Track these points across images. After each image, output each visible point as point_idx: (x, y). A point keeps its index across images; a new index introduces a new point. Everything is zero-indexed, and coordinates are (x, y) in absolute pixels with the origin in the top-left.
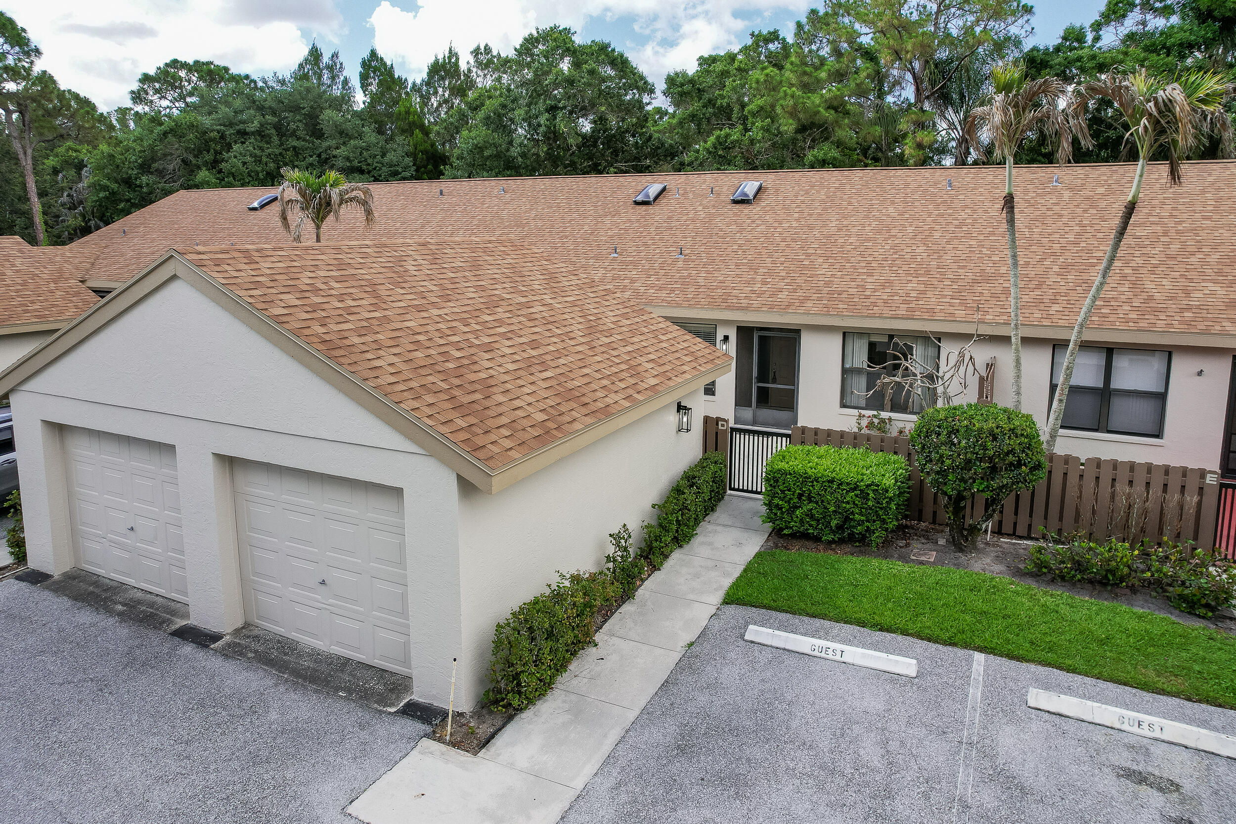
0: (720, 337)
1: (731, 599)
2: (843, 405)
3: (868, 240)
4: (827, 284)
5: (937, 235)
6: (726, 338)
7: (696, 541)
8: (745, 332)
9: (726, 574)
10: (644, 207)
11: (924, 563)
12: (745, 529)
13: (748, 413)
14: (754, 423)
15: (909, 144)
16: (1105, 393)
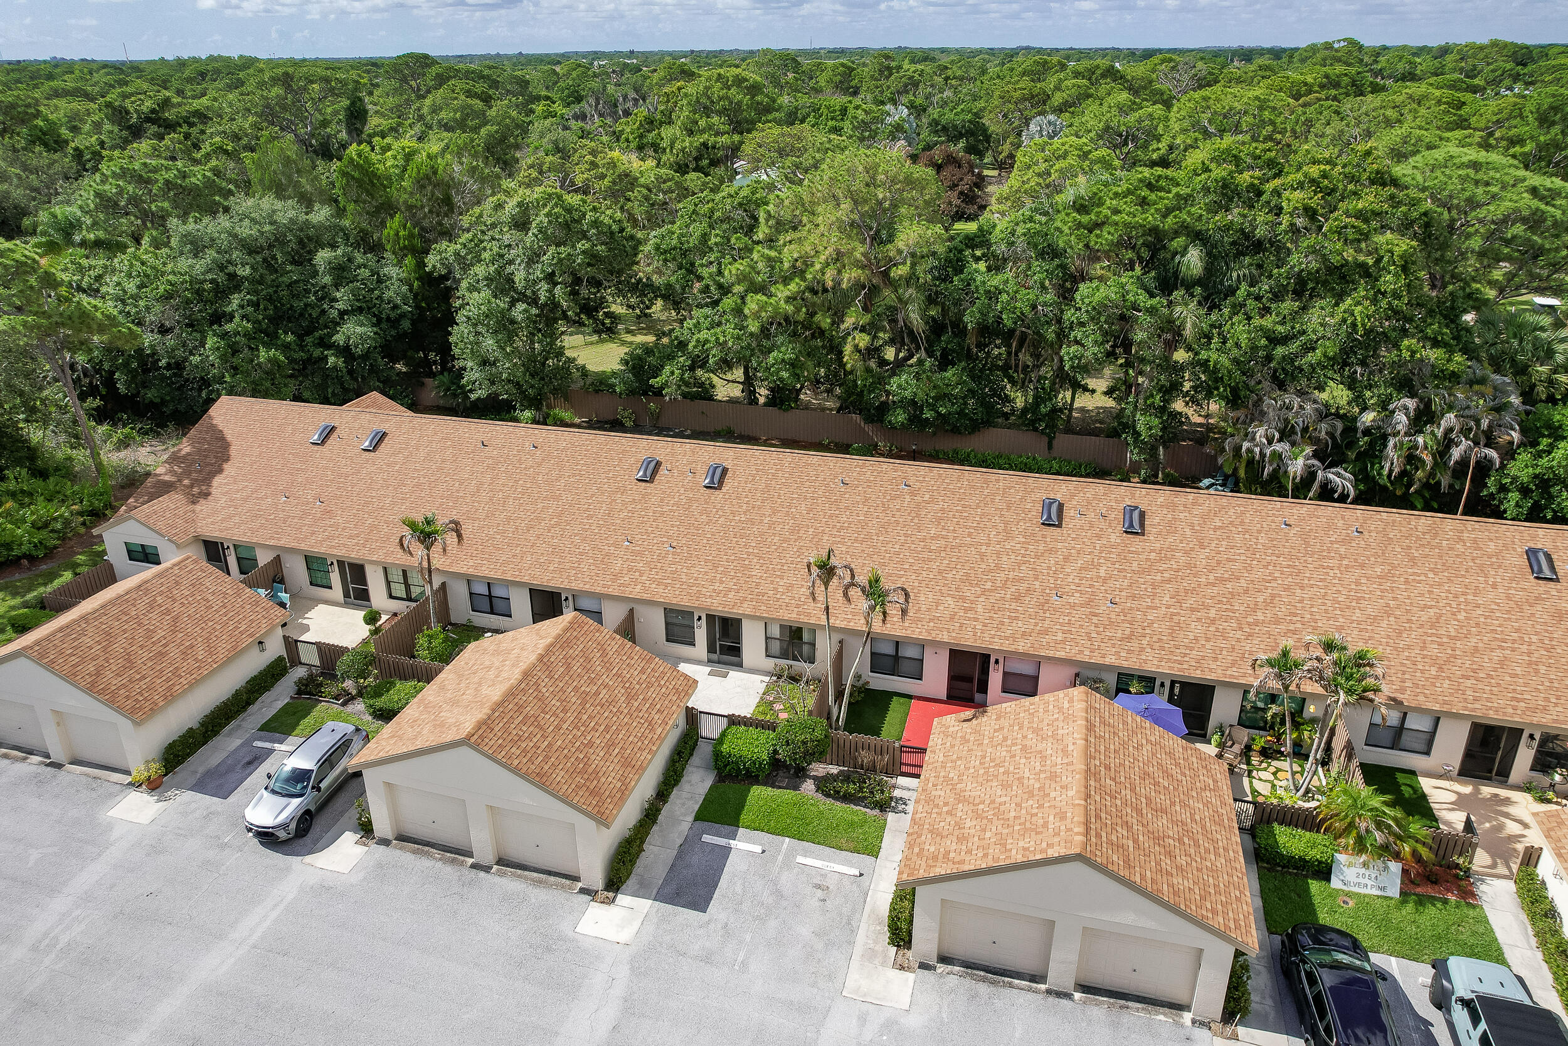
0: (696, 618)
1: (698, 817)
3: (784, 541)
4: (758, 584)
5: (826, 537)
6: (700, 618)
7: (684, 779)
8: (711, 618)
9: (696, 802)
10: (643, 484)
11: (780, 788)
12: (707, 768)
13: (715, 657)
14: (719, 662)
15: (848, 349)
16: (896, 658)
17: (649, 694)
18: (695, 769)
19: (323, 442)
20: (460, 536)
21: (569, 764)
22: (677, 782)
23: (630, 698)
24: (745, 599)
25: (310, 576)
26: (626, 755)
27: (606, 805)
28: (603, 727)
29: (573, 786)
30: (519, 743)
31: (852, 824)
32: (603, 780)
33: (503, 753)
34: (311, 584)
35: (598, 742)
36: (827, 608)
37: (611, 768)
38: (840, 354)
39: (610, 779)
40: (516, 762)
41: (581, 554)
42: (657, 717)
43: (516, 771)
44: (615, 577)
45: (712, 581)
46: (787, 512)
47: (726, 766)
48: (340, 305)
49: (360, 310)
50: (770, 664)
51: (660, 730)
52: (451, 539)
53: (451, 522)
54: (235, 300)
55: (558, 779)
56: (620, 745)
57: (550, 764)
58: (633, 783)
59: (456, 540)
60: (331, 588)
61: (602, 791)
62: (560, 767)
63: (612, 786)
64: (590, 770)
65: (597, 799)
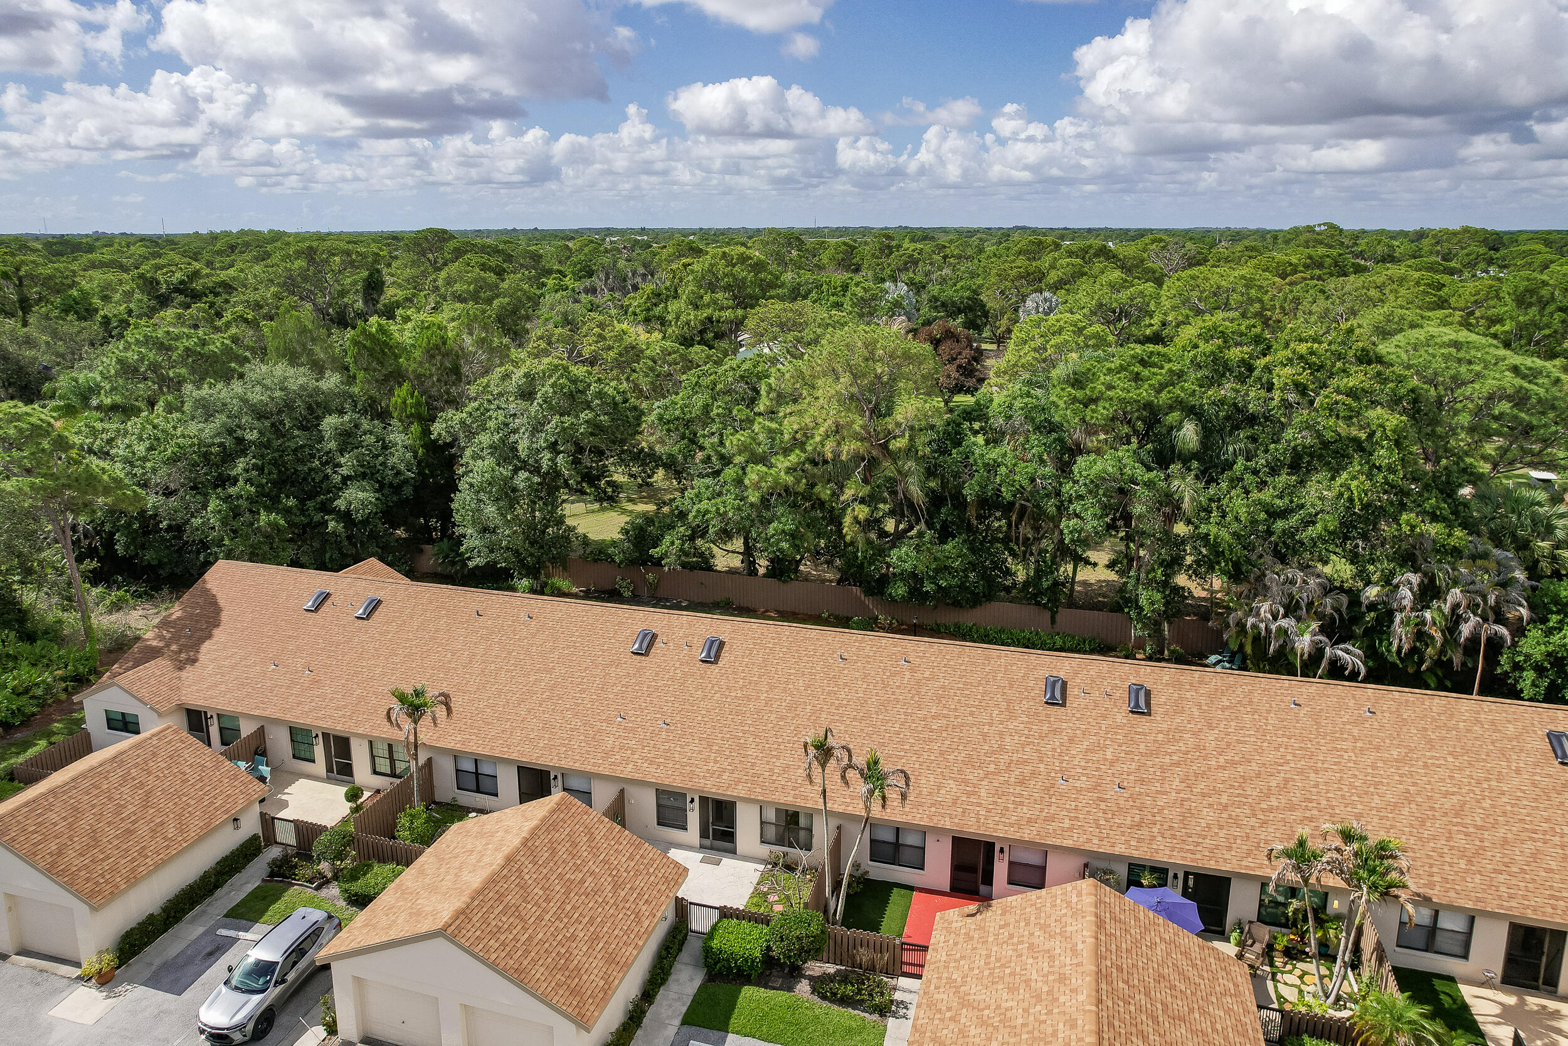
0: (689, 800)
1: (686, 1021)
2: (762, 842)
3: (781, 718)
4: (753, 764)
5: (823, 715)
6: (692, 801)
7: (672, 978)
8: (704, 800)
9: (684, 1005)
10: (639, 657)
11: (774, 988)
12: (696, 966)
13: (707, 842)
14: (712, 848)
15: (847, 520)
16: (897, 845)
17: (637, 882)
18: (683, 967)
19: (317, 609)
20: (449, 710)
21: (549, 960)
22: (664, 981)
23: (617, 886)
24: (739, 781)
25: (294, 749)
26: (610, 951)
27: (587, 1006)
28: (587, 919)
29: (553, 984)
30: (498, 935)
31: (849, 1031)
32: (585, 977)
33: (481, 946)
34: (294, 757)
35: (581, 935)
36: (824, 791)
37: (594, 965)
38: (840, 525)
39: (592, 977)
40: (494, 956)
41: (572, 730)
42: (644, 908)
43: (493, 966)
44: (607, 754)
45: (706, 761)
46: (785, 690)
47: (716, 964)
48: (344, 471)
49: (364, 476)
50: (765, 850)
51: (647, 923)
52: (441, 711)
53: (441, 694)
54: (241, 464)
55: (538, 975)
56: (605, 939)
57: (529, 958)
58: (616, 982)
59: (445, 713)
60: (314, 761)
61: (583, 990)
62: (540, 962)
63: (594, 985)
64: (571, 967)
65: (578, 998)
